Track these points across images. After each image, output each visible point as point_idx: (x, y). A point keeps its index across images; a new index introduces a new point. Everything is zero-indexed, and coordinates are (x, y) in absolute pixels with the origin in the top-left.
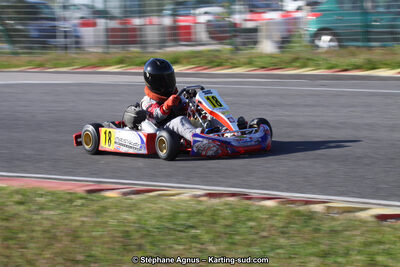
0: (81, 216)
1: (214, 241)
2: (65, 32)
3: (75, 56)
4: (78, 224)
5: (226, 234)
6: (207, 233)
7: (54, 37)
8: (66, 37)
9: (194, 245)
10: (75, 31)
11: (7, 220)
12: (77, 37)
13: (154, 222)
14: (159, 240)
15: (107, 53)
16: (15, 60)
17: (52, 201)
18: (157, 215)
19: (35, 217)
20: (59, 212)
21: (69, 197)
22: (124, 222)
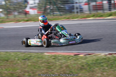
0: (70, 62)
1: (107, 66)
2: (77, 7)
3: (80, 15)
4: (69, 64)
5: (111, 64)
6: (106, 64)
7: (74, 9)
8: (77, 9)
9: (101, 68)
10: (80, 7)
11: (49, 63)
12: (82, 9)
13: (91, 62)
14: (92, 67)
15: (91, 13)
16: (60, 17)
17: (63, 58)
18: (92, 60)
19: (57, 62)
20: (65, 61)
21: (68, 57)
22: (83, 63)
